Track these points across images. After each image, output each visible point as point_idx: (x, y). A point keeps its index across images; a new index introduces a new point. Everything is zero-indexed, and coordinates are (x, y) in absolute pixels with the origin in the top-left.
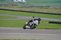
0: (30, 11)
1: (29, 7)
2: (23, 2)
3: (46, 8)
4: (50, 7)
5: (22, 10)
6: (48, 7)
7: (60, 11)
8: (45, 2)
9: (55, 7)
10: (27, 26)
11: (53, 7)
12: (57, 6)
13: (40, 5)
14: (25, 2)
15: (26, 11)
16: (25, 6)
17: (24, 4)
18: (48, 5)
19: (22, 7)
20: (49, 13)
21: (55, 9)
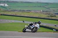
0: (13, 15)
1: (12, 11)
2: (5, 6)
3: (28, 12)
4: (31, 11)
5: (4, 14)
6: (30, 11)
7: (40, 15)
8: (26, 7)
9: (36, 11)
10: (27, 29)
11: (34, 11)
12: (37, 10)
13: (22, 9)
14: (7, 6)
15: (9, 14)
16: (7, 10)
17: (6, 8)
18: (29, 10)
19: (4, 11)
20: (30, 16)
21: (36, 13)
